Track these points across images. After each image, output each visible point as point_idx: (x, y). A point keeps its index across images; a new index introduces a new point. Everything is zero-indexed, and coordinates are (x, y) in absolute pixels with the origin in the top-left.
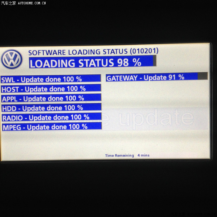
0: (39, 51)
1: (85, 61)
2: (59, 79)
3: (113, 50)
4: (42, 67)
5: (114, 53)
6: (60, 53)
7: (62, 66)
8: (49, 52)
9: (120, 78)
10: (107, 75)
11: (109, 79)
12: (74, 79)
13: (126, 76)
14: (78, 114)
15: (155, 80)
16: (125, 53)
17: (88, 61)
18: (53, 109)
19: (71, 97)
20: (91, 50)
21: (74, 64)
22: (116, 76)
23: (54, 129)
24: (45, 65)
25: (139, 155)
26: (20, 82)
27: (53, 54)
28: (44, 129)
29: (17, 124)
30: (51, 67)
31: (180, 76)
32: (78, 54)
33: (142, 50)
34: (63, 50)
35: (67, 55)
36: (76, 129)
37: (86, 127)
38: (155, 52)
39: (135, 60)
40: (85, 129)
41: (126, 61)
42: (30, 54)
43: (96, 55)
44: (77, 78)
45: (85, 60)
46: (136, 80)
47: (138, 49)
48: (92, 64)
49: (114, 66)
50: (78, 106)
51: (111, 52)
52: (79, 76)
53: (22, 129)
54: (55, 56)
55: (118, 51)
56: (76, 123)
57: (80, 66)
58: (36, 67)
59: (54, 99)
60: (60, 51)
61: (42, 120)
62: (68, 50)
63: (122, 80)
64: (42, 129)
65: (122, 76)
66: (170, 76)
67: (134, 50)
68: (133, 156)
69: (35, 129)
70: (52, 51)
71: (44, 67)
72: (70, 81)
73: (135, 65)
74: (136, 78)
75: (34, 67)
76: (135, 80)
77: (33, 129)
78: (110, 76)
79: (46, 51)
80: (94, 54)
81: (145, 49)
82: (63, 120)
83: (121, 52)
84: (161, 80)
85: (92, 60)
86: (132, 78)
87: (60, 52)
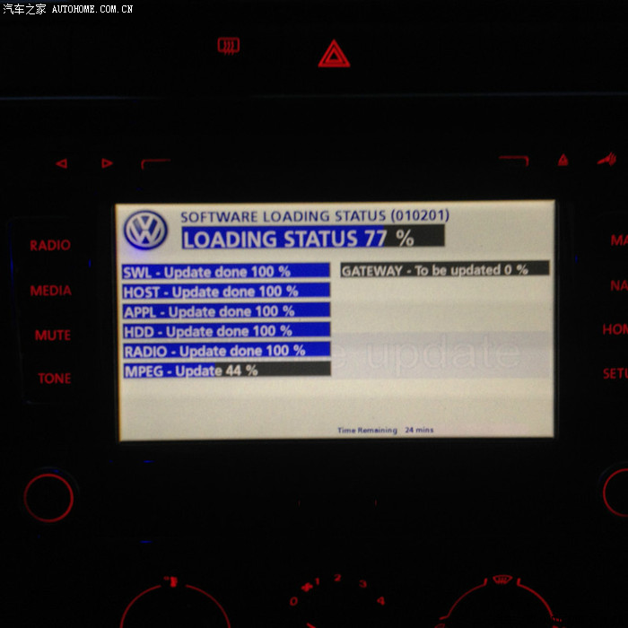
0: (202, 214)
1: (298, 235)
2: (244, 272)
3: (355, 212)
5: (359, 220)
8: (222, 216)
9: (369, 271)
10: (343, 265)
11: (348, 273)
12: (274, 272)
13: (380, 267)
14: (281, 344)
16: (381, 220)
17: (304, 235)
18: (229, 332)
19: (267, 310)
21: (274, 240)
22: (360, 267)
24: (214, 242)
26: (162, 276)
27: (232, 221)
29: (154, 365)
32: (284, 221)
33: (416, 213)
35: (260, 222)
38: (442, 218)
39: (400, 234)
42: (184, 220)
44: (281, 269)
46: (399, 273)
47: (408, 212)
48: (313, 242)
49: (358, 246)
50: (283, 328)
51: (352, 218)
52: (285, 265)
53: (166, 375)
54: (236, 223)
55: (366, 215)
57: (287, 245)
58: (196, 247)
60: (245, 215)
61: (206, 356)
62: (264, 212)
64: (208, 374)
65: (372, 267)
67: (400, 214)
68: (395, 431)
69: (191, 375)
70: (229, 214)
72: (266, 277)
73: (402, 243)
74: (399, 270)
75: (192, 246)
77: (187, 374)
78: (349, 267)
79: (217, 213)
81: (422, 211)
82: (251, 355)
83: (372, 216)
86: (391, 271)
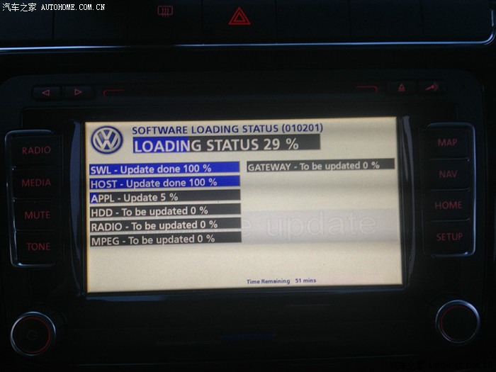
2: (178, 169)
3: (256, 126)
4: (152, 151)
5: (259, 131)
6: (178, 131)
7: (182, 150)
8: (162, 130)
9: (267, 167)
10: (249, 163)
11: (252, 169)
12: (200, 169)
13: (275, 165)
16: (275, 131)
17: (221, 143)
20: (225, 127)
21: (199, 146)
22: (261, 164)
24: (157, 148)
25: (297, 281)
26: (119, 173)
27: (169, 133)
30: (165, 152)
32: (206, 132)
33: (299, 126)
34: (184, 127)
35: (190, 134)
38: (317, 130)
39: (289, 141)
41: (276, 142)
42: (135, 132)
43: (232, 134)
44: (205, 166)
45: (215, 141)
47: (294, 126)
48: (227, 147)
49: (258, 150)
51: (255, 130)
52: (207, 163)
53: (121, 244)
55: (264, 128)
57: (208, 150)
62: (191, 126)
63: (269, 170)
65: (269, 164)
67: (288, 127)
70: (167, 128)
73: (289, 148)
74: (288, 167)
75: (141, 151)
76: (287, 170)
78: (253, 165)
79: (159, 128)
80: (229, 131)
81: (304, 125)
83: (269, 130)
86: (283, 167)
87: (179, 129)
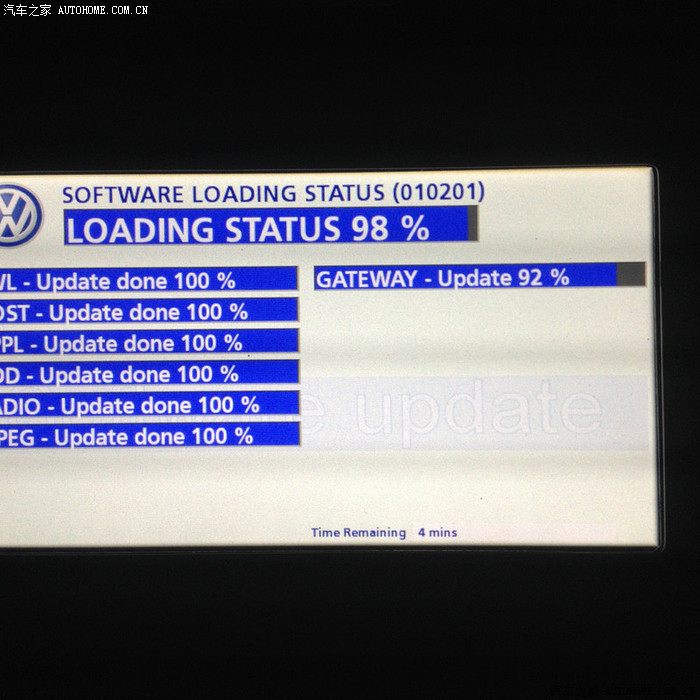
0: (96, 188)
1: (248, 224)
3: (336, 187)
4: (106, 242)
5: (342, 199)
6: (163, 197)
7: (171, 239)
8: (128, 194)
9: (361, 279)
10: (318, 269)
11: (326, 283)
12: (210, 282)
13: (380, 273)
14: (222, 395)
15: (474, 287)
16: (376, 199)
17: (257, 223)
18: (139, 376)
19: (199, 341)
20: (267, 188)
21: (209, 231)
22: (347, 272)
23: (144, 442)
24: (115, 234)
25: (422, 532)
26: (34, 288)
27: (143, 201)
28: (109, 445)
29: (21, 428)
30: (134, 243)
31: (554, 273)
32: (224, 201)
33: (432, 188)
34: (175, 188)
35: (188, 204)
36: (215, 444)
37: (250, 439)
38: (473, 197)
39: (407, 222)
40: (244, 443)
41: (380, 224)
42: (68, 199)
43: (281, 204)
44: (221, 276)
45: (245, 219)
46: (411, 285)
47: (420, 187)
48: (270, 234)
49: (341, 240)
50: (224, 370)
51: (333, 196)
52: (226, 270)
53: (38, 444)
54: (149, 205)
55: (354, 191)
56: (215, 426)
57: (229, 239)
58: (86, 242)
59: (143, 345)
60: (164, 191)
61: (103, 414)
62: (193, 187)
63: (367, 286)
64: (105, 443)
65: (366, 272)
66: (524, 274)
67: (406, 189)
68: (403, 534)
69: (79, 443)
70: (138, 189)
71: (112, 240)
72: (198, 288)
73: (409, 238)
74: (411, 278)
75: (81, 240)
76: (408, 287)
77: (73, 443)
78: (328, 273)
79: (120, 189)
80: (275, 199)
81: (442, 185)
82: (173, 413)
83: (364, 195)
84: (493, 286)
85: (270, 221)
86: (398, 279)
87: (164, 193)
